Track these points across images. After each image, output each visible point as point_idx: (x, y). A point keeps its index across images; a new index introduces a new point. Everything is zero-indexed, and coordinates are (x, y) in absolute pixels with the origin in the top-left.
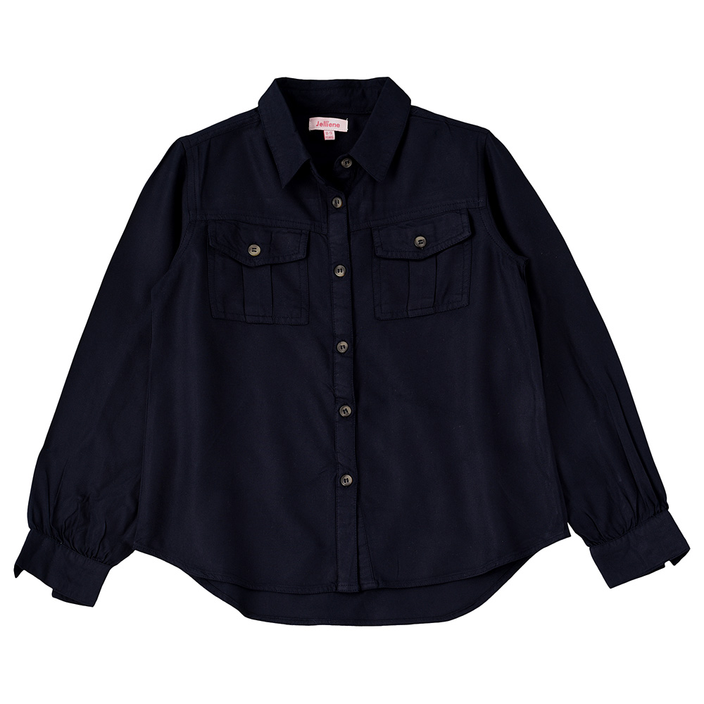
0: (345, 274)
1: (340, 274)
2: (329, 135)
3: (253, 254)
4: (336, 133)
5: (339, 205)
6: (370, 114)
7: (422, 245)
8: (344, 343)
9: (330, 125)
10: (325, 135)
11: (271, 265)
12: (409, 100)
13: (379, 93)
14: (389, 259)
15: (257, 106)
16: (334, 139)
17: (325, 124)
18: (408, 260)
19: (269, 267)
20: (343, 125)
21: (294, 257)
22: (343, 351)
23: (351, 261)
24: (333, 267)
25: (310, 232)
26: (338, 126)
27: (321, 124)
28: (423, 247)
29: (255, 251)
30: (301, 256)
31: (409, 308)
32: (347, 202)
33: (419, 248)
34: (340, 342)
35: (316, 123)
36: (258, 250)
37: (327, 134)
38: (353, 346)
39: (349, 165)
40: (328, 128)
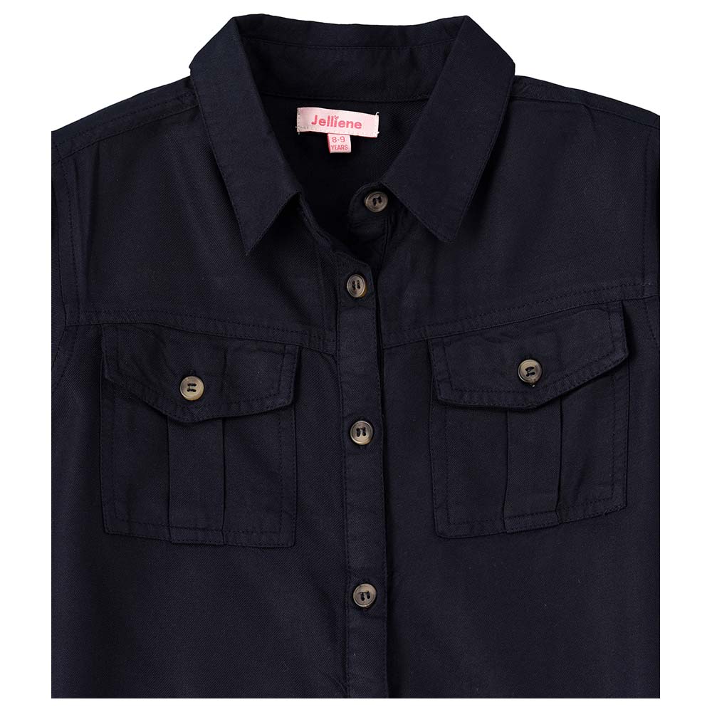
0: (372, 438)
1: (362, 440)
2: (340, 143)
3: (189, 396)
4: (354, 139)
5: (361, 292)
6: (428, 99)
7: (533, 378)
8: (368, 588)
9: (342, 124)
10: (331, 143)
11: (224, 420)
12: (511, 65)
13: (446, 55)
14: (465, 408)
15: (187, 73)
16: (349, 150)
17: (331, 121)
18: (505, 411)
19: (220, 423)
20: (369, 125)
21: (269, 402)
22: (366, 603)
23: (383, 411)
24: (346, 423)
25: (301, 348)
26: (358, 125)
27: (322, 122)
28: (536, 383)
29: (194, 390)
30: (283, 401)
31: (507, 512)
32: (376, 285)
33: (527, 384)
34: (358, 584)
35: (311, 119)
36: (200, 388)
37: (335, 140)
38: (388, 593)
39: (382, 206)
40: (337, 130)
